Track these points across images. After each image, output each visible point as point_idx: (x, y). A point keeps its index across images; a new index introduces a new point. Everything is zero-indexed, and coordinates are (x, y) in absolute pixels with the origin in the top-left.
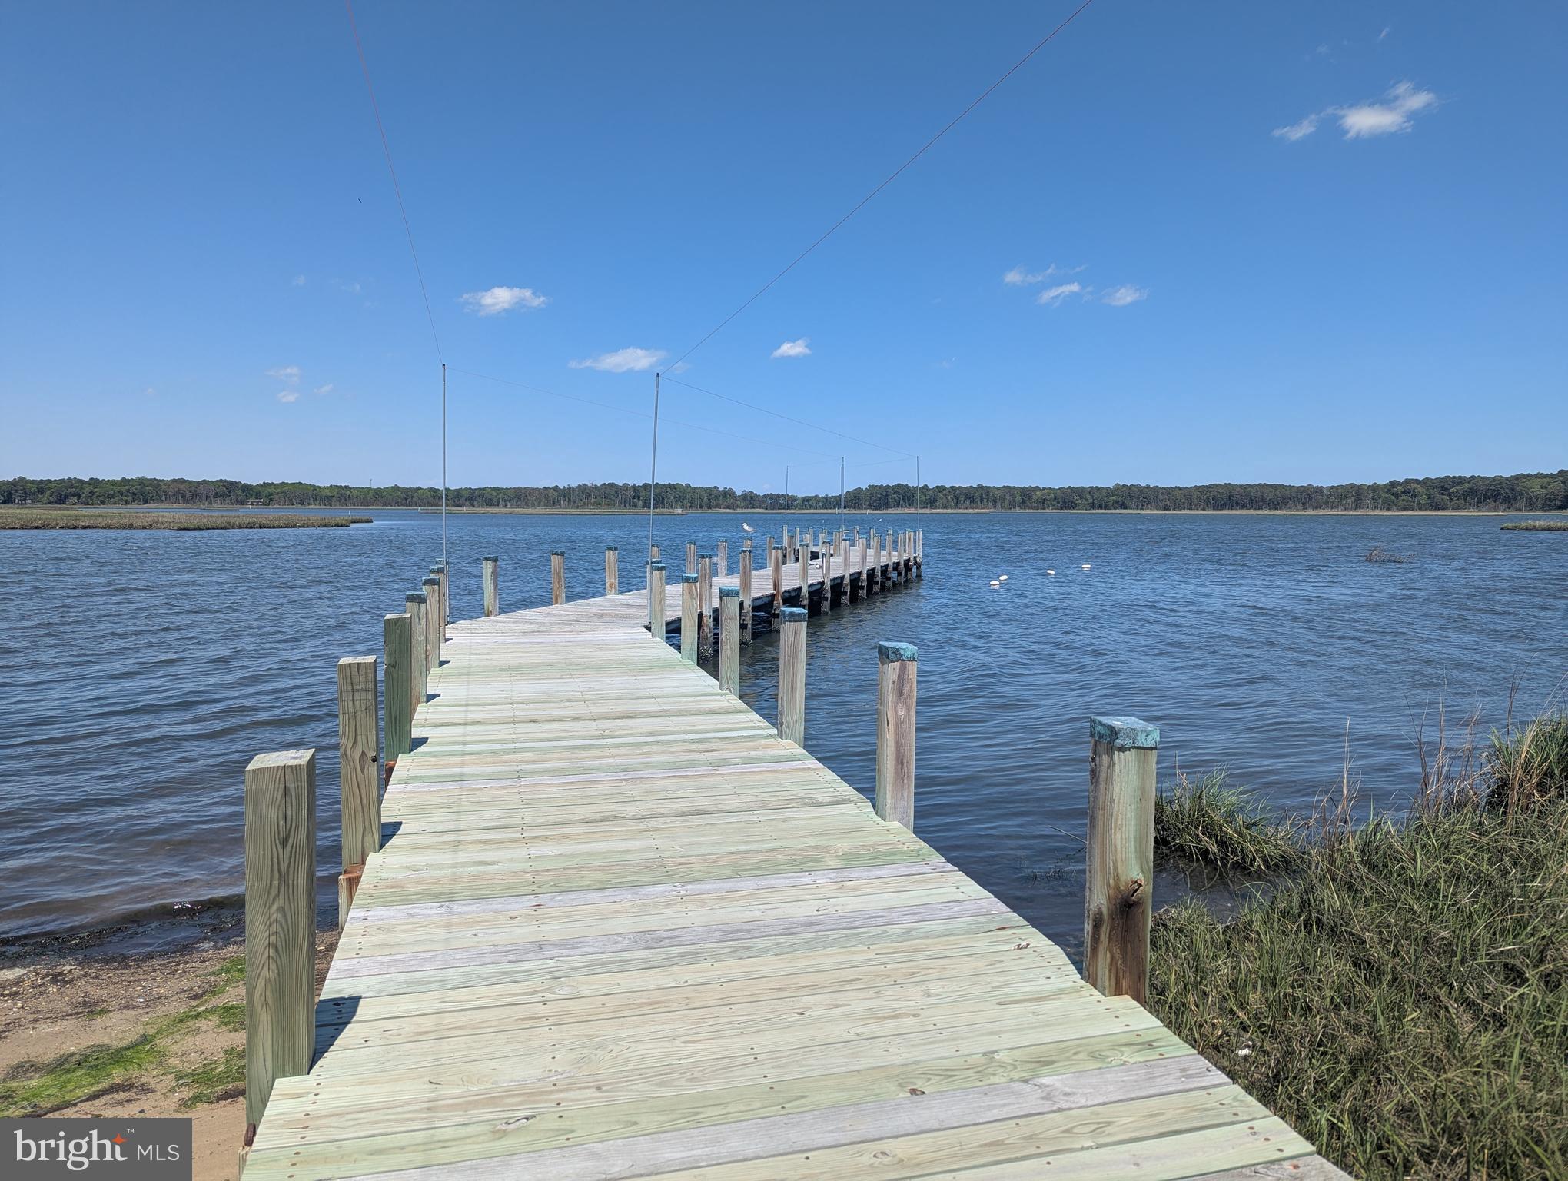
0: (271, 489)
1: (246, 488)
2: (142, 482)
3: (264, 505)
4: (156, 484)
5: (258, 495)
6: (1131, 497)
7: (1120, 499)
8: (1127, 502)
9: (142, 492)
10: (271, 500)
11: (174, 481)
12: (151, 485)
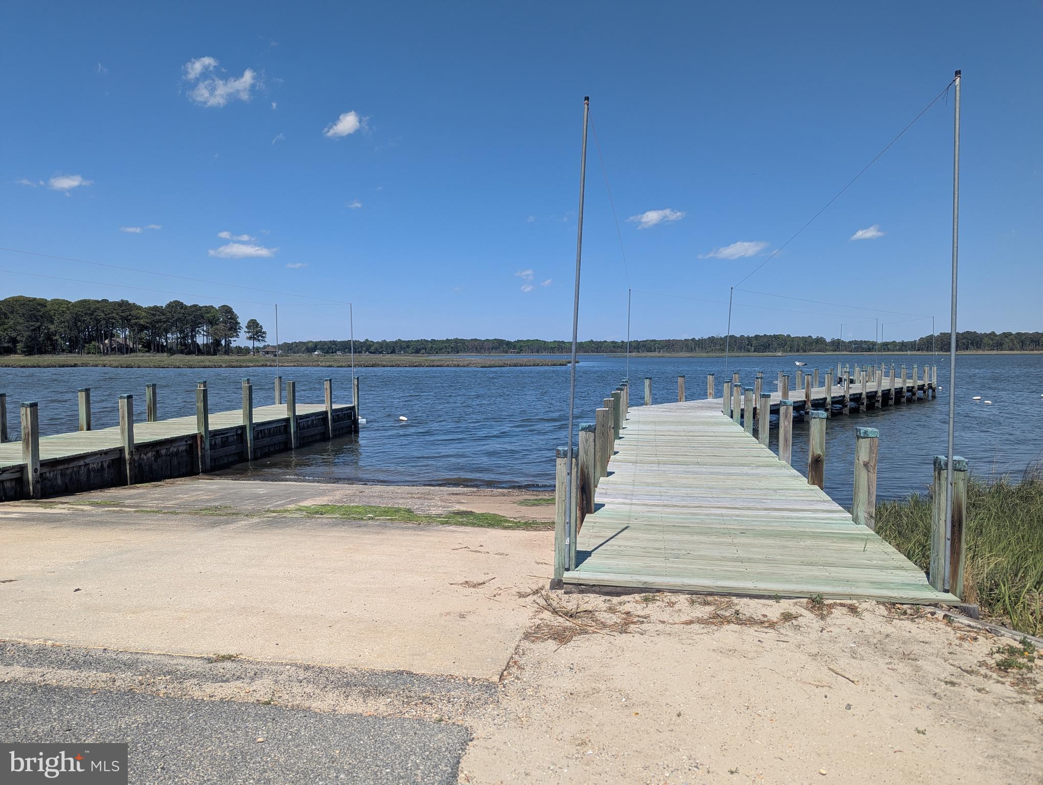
0: (522, 344)
1: (508, 343)
2: (456, 341)
3: (517, 353)
4: (463, 342)
5: (514, 348)
9: (457, 346)
10: (521, 350)
11: (472, 340)
12: (460, 342)
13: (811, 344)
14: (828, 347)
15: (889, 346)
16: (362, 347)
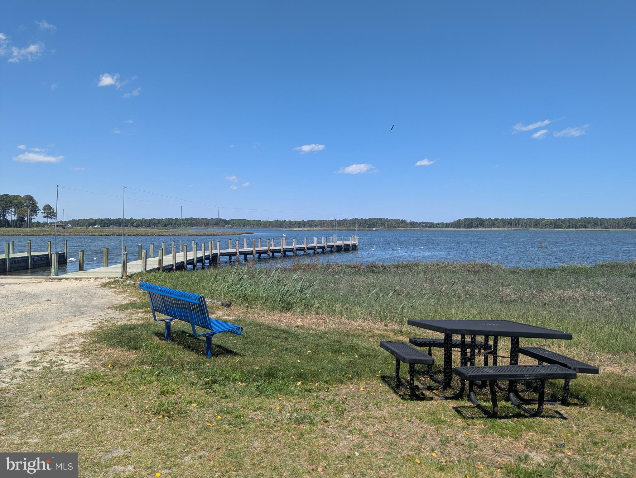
1: (225, 221)
2: (191, 219)
3: (231, 227)
5: (229, 224)
6: (588, 223)
7: (583, 224)
8: (587, 225)
9: (192, 223)
10: (234, 225)
11: (202, 219)
12: (194, 220)
13: (399, 223)
14: (408, 225)
15: (440, 225)
16: (128, 222)
